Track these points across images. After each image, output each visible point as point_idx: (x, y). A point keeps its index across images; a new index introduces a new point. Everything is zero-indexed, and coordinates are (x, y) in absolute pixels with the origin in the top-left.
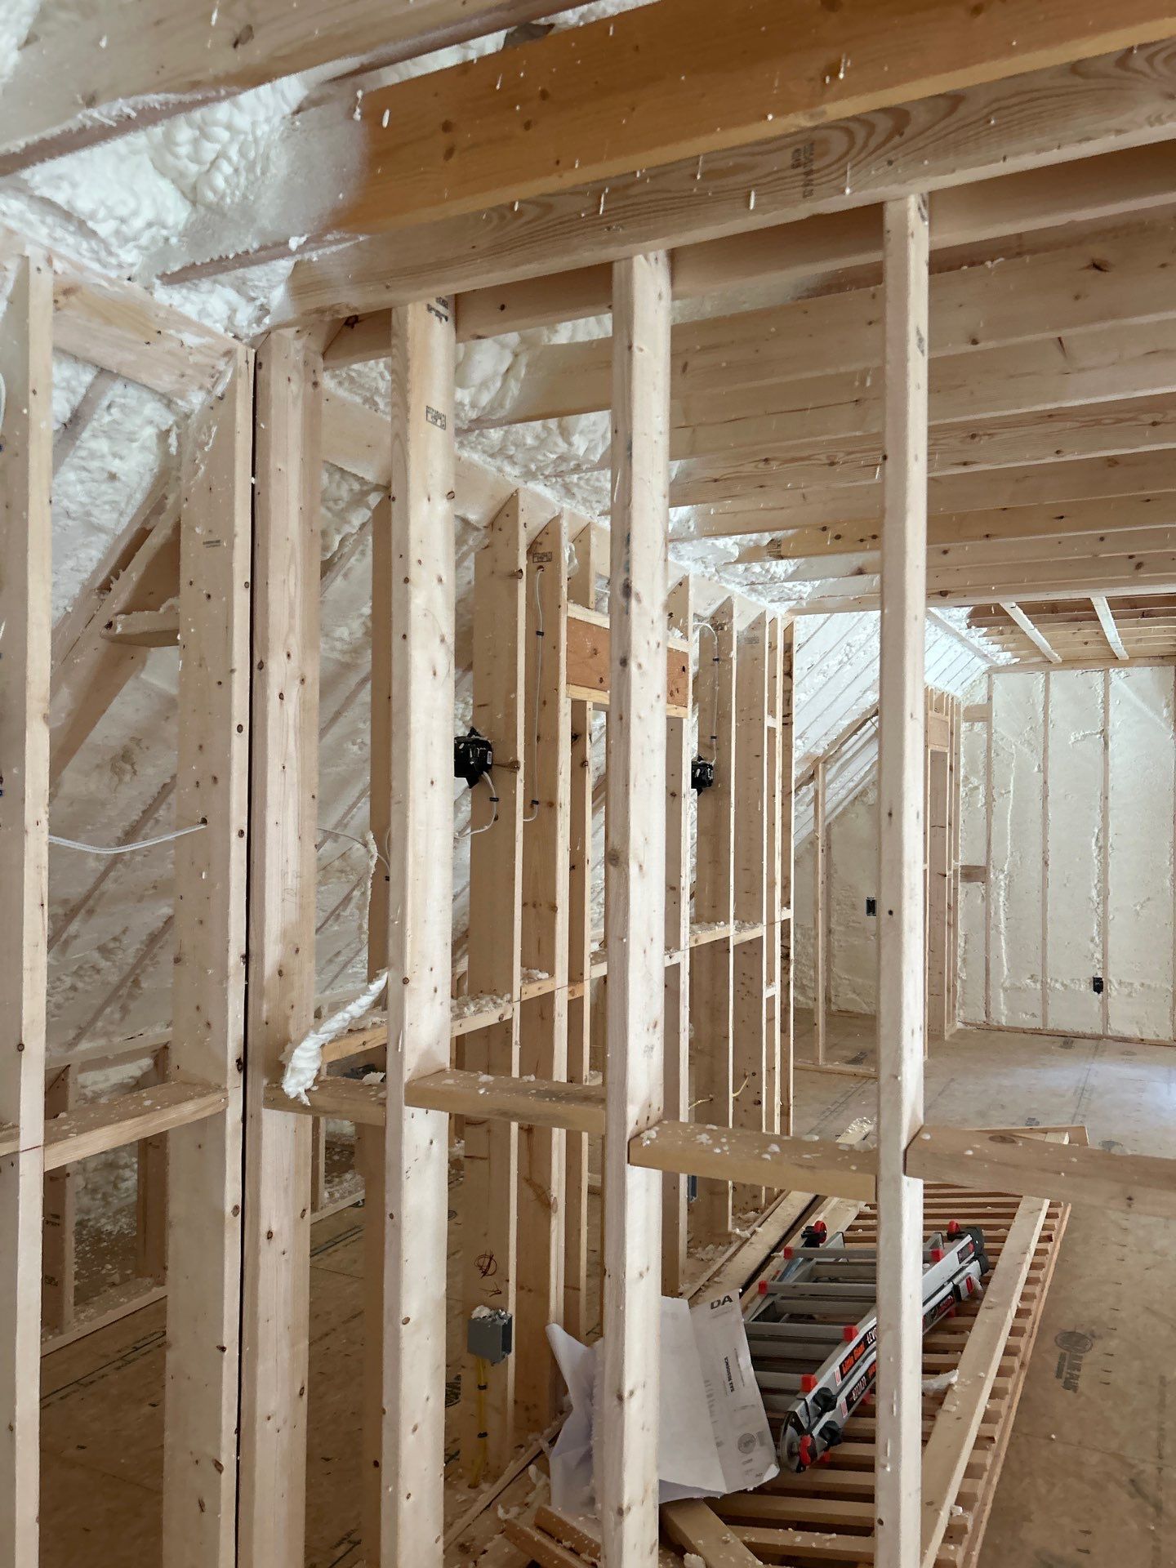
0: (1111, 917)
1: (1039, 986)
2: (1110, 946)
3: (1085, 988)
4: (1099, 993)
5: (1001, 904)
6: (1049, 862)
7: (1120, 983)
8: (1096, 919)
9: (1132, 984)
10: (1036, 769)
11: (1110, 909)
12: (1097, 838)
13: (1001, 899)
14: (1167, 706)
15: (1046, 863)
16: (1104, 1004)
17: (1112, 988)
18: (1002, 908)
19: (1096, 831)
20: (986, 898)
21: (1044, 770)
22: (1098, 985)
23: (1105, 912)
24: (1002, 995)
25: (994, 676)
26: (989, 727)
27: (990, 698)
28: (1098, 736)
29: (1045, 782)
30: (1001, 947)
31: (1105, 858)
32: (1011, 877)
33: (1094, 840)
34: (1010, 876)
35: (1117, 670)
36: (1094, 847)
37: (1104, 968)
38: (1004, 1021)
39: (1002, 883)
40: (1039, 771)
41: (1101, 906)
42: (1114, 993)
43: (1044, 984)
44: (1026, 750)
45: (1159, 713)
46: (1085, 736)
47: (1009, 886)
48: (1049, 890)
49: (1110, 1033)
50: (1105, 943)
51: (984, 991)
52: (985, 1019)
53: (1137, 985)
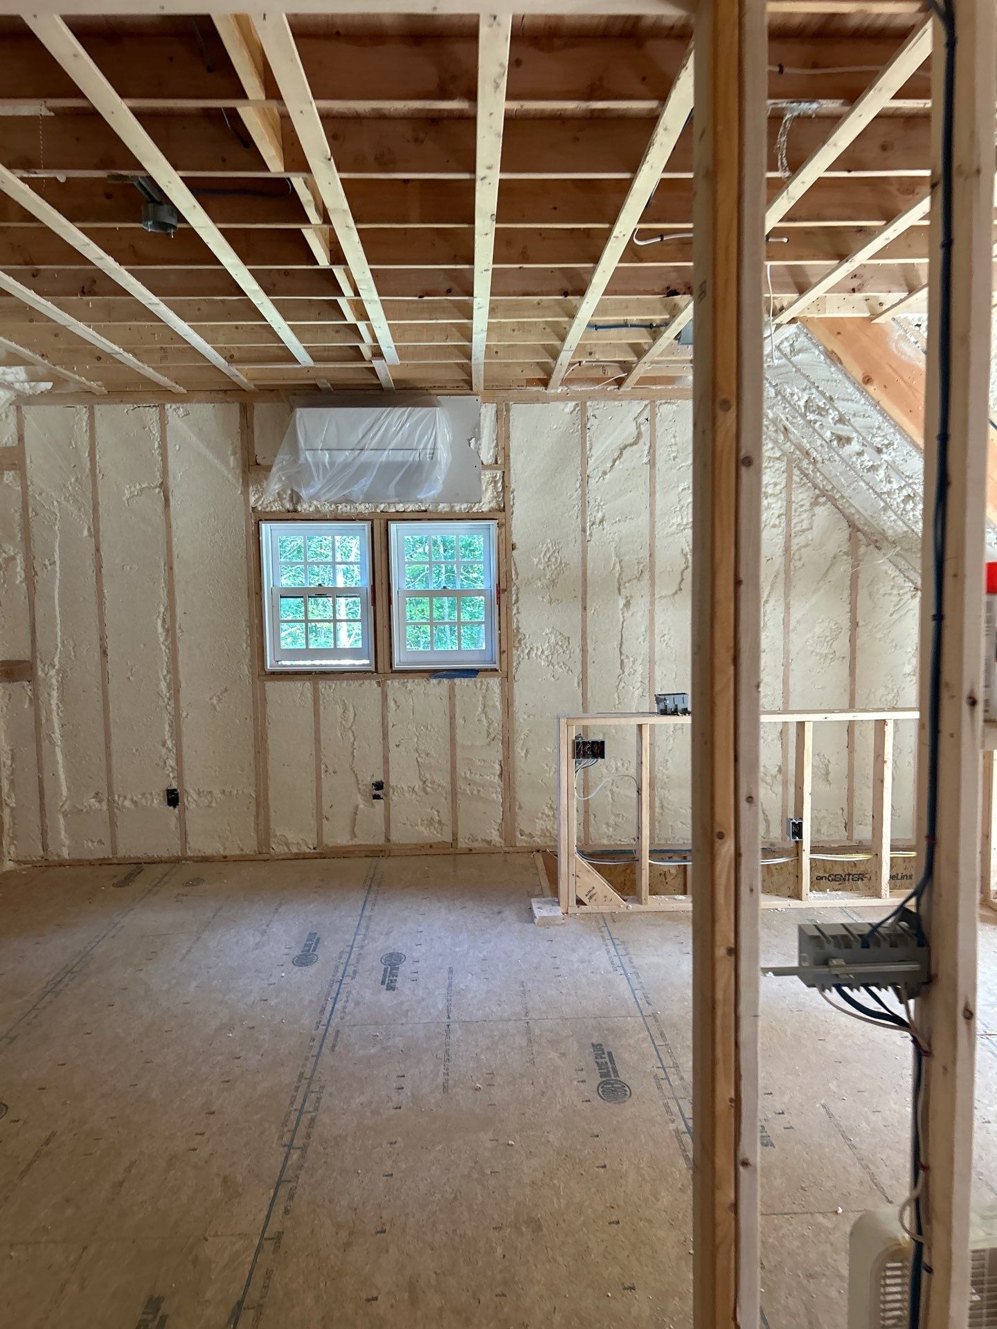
0: (184, 714)
1: (105, 806)
2: (185, 749)
3: (159, 802)
4: (175, 807)
5: (54, 707)
6: (109, 651)
7: (199, 793)
8: (167, 717)
9: (210, 792)
10: (86, 533)
11: (183, 704)
12: (164, 620)
13: (54, 701)
14: (234, 453)
15: (104, 653)
16: (181, 820)
17: (190, 799)
18: (55, 713)
19: (162, 610)
20: (35, 701)
21: (95, 533)
22: (173, 798)
23: (177, 708)
24: (62, 821)
25: (24, 408)
26: (23, 478)
27: (21, 439)
28: (157, 490)
29: (98, 550)
30: (57, 763)
31: (174, 643)
32: (64, 672)
33: (160, 622)
34: (62, 671)
35: (174, 406)
36: (160, 630)
37: (180, 777)
38: (65, 854)
39: (54, 681)
40: (90, 534)
41: (172, 702)
42: (192, 806)
43: (111, 802)
44: (70, 507)
45: (225, 461)
46: (142, 490)
47: (62, 685)
48: (111, 687)
49: (189, 854)
50: (178, 746)
51: (39, 819)
52: (42, 853)
53: (217, 793)
